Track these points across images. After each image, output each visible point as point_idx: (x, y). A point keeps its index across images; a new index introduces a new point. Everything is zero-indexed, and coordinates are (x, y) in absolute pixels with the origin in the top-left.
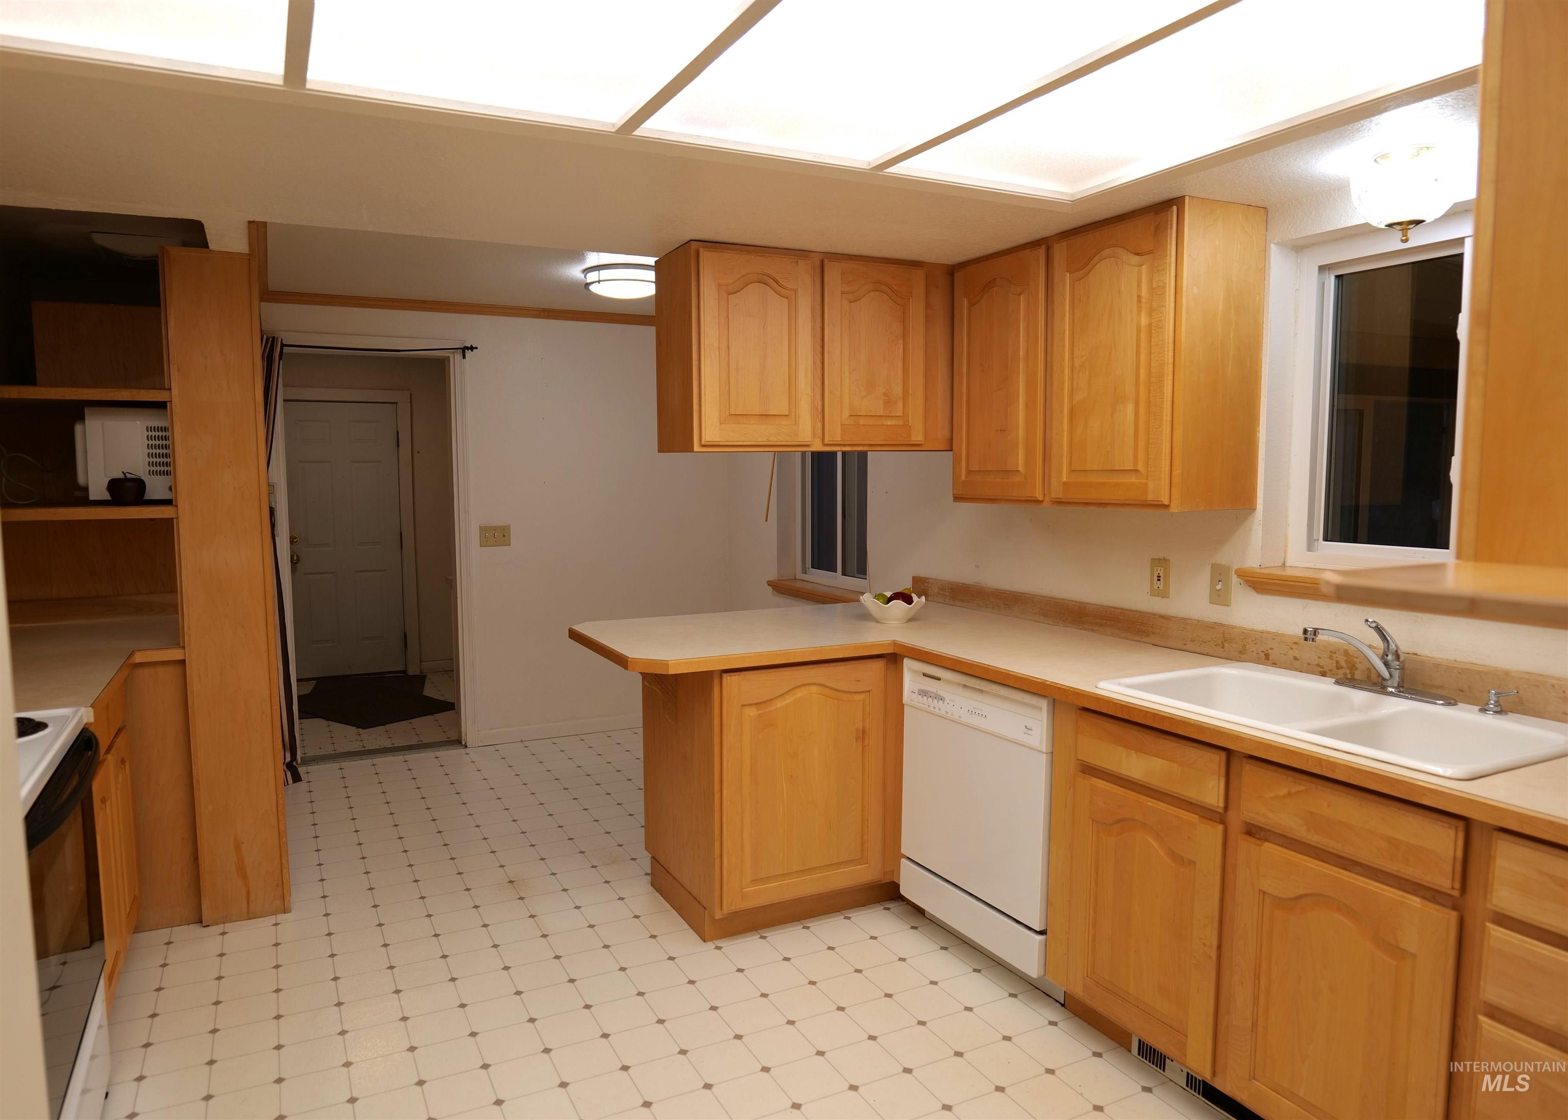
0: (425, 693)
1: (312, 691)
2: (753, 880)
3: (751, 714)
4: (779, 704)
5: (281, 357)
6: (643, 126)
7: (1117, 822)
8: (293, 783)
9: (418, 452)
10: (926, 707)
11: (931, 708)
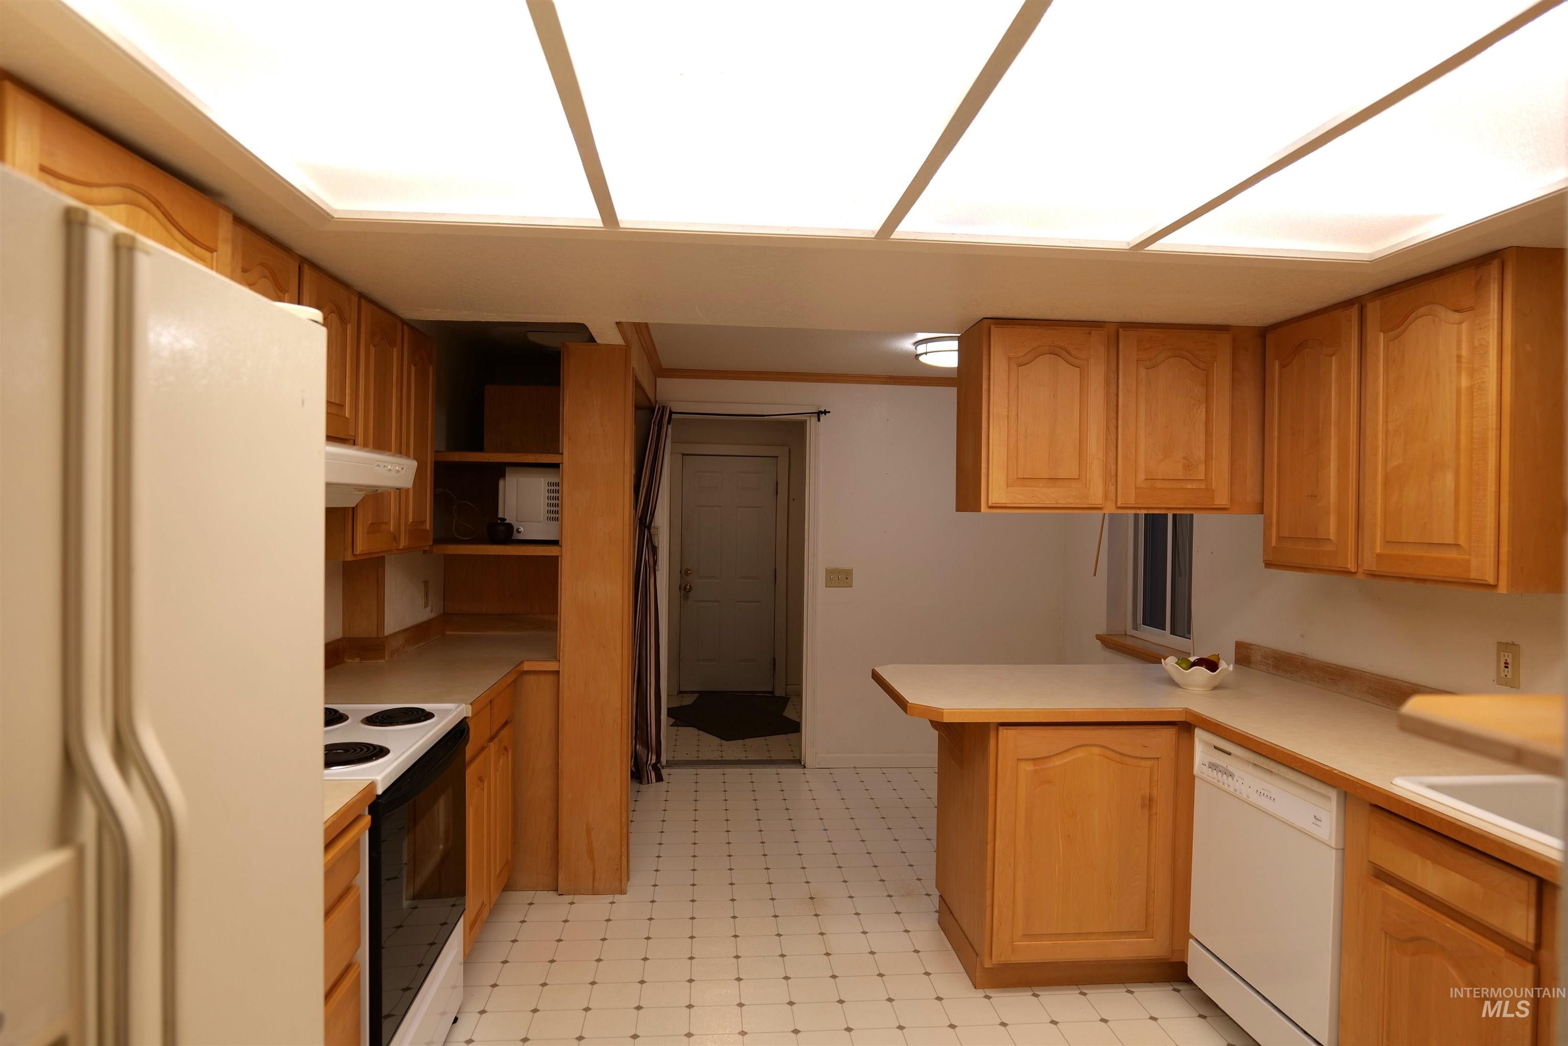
0: (784, 714)
1: (695, 701)
2: (1024, 935)
3: (1027, 769)
4: (1058, 762)
5: (669, 423)
6: (897, 230)
7: (1412, 940)
8: (656, 782)
9: (794, 500)
10: (1215, 781)
11: (1221, 784)
